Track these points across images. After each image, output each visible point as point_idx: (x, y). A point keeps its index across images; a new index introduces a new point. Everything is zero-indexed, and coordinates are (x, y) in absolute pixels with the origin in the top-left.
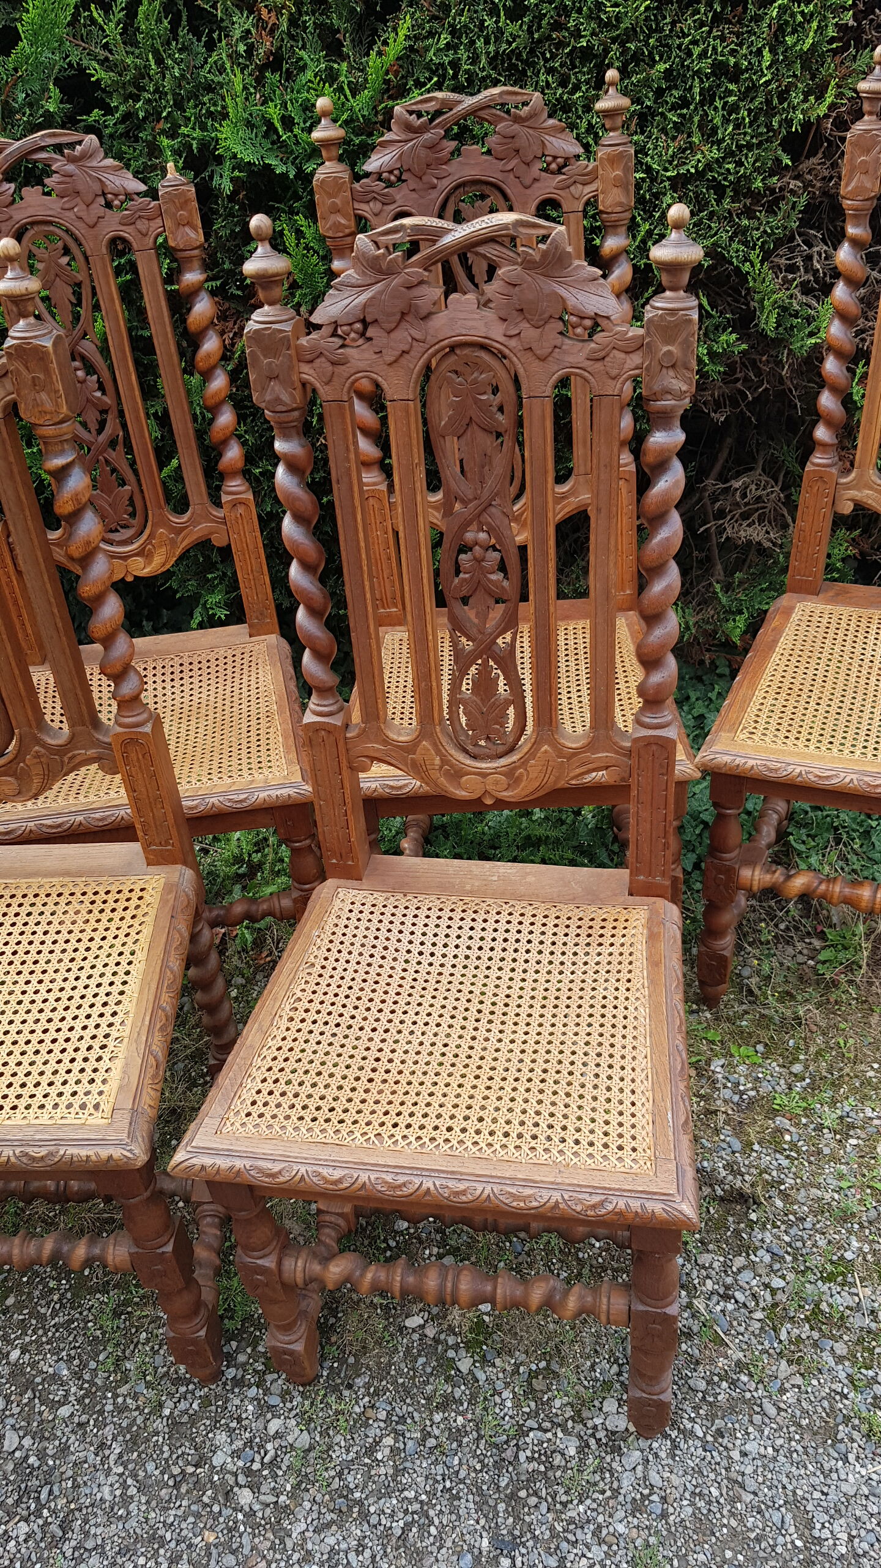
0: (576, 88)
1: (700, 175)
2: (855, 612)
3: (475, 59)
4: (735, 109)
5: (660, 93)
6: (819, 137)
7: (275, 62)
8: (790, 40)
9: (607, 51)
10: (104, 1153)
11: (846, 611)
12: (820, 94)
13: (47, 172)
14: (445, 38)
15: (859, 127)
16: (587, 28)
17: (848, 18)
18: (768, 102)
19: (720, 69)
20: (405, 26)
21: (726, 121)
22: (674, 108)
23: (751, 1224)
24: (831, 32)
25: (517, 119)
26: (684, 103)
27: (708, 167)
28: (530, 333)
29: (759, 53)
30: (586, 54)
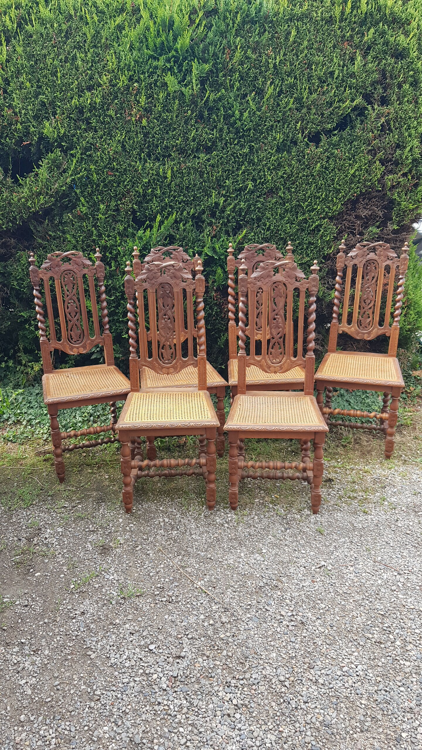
0: (279, 245)
1: (305, 263)
2: (344, 355)
3: (259, 238)
4: (313, 250)
5: (297, 247)
6: (330, 257)
7: (215, 236)
8: (324, 238)
9: (286, 238)
10: (212, 424)
11: (342, 355)
12: (331, 248)
13: (172, 253)
14: (253, 234)
15: (339, 254)
16: (283, 234)
17: (335, 235)
18: (319, 249)
19: (310, 243)
20: (245, 231)
21: (311, 253)
22: (300, 250)
23: (333, 484)
24: (332, 237)
25: (270, 250)
26: (302, 249)
27: (307, 261)
28: (290, 280)
29: (318, 240)
30: (282, 238)
